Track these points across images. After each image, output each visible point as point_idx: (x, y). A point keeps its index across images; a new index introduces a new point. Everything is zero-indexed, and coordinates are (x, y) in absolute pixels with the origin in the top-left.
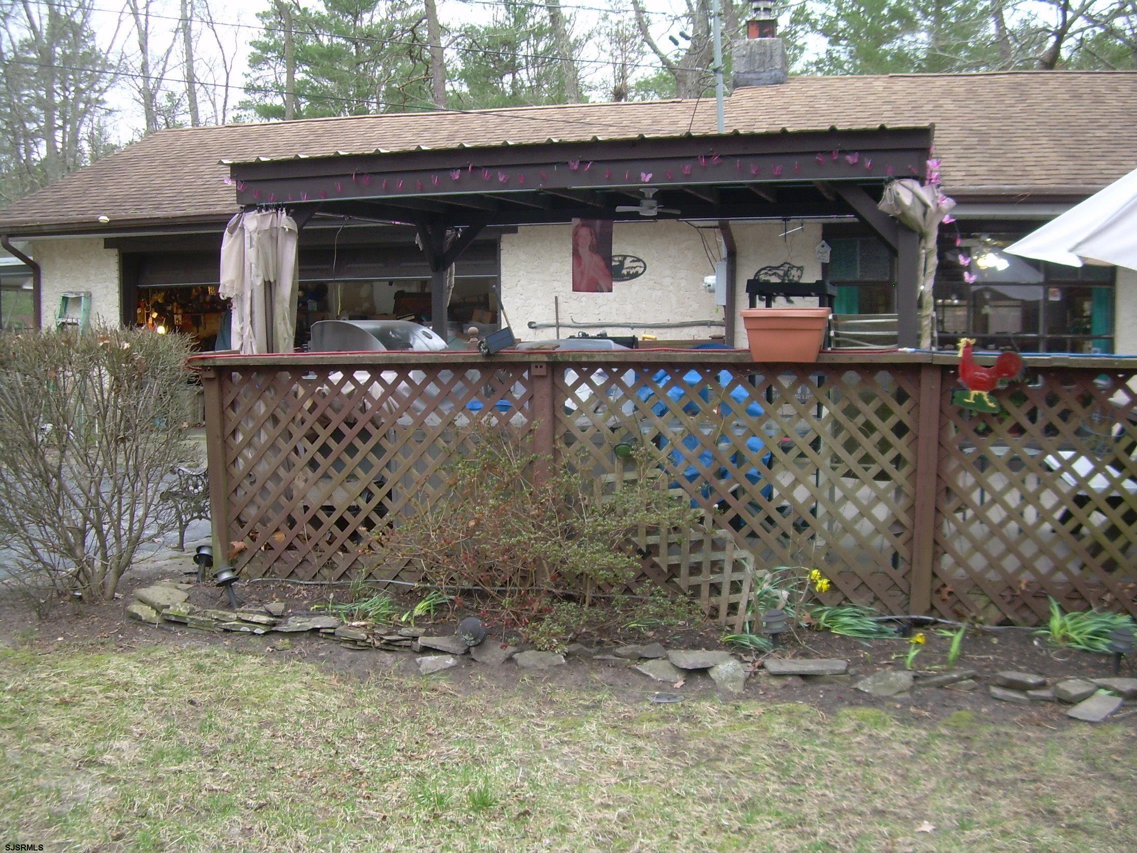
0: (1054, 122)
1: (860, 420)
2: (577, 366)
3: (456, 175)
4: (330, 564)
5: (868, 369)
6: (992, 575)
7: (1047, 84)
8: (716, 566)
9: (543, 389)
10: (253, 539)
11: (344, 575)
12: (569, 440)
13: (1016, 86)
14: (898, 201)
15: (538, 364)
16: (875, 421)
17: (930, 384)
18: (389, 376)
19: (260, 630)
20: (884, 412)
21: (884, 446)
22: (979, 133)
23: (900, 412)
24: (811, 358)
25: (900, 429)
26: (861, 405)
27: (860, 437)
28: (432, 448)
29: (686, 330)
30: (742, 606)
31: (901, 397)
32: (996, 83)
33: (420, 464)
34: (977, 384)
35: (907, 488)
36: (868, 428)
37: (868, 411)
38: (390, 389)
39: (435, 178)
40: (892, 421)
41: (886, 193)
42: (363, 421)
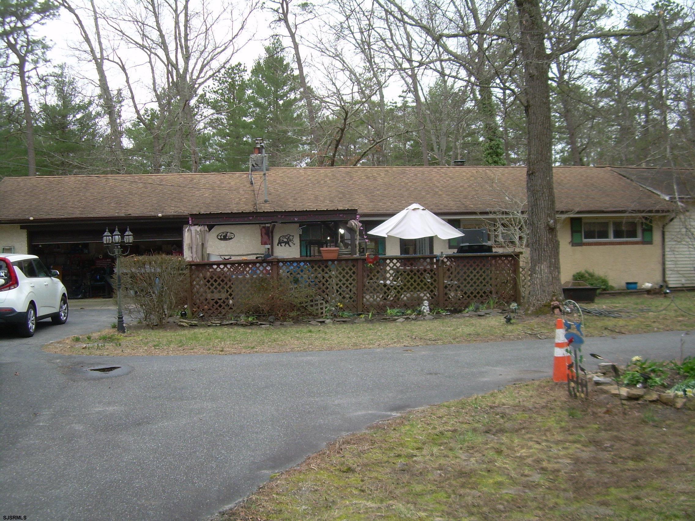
0: (363, 188)
1: (345, 271)
2: (282, 262)
3: (251, 218)
4: (220, 313)
5: (347, 260)
6: (375, 303)
7: (357, 172)
8: (317, 305)
9: (275, 267)
10: (199, 308)
11: (224, 315)
12: (281, 279)
13: (348, 173)
14: (352, 225)
15: (275, 262)
16: (349, 271)
17: (360, 263)
18: (229, 266)
19: (218, 325)
20: (351, 269)
21: (351, 276)
22: (342, 193)
23: (354, 269)
24: (336, 258)
25: (354, 273)
26: (345, 268)
27: (346, 275)
28: (248, 283)
29: (249, 256)
30: (324, 312)
31: (354, 266)
32: (341, 171)
33: (245, 287)
34: (370, 262)
35: (356, 285)
36: (347, 273)
37: (347, 269)
38: (229, 269)
39: (246, 219)
40: (352, 271)
41: (349, 223)
42: (222, 277)
